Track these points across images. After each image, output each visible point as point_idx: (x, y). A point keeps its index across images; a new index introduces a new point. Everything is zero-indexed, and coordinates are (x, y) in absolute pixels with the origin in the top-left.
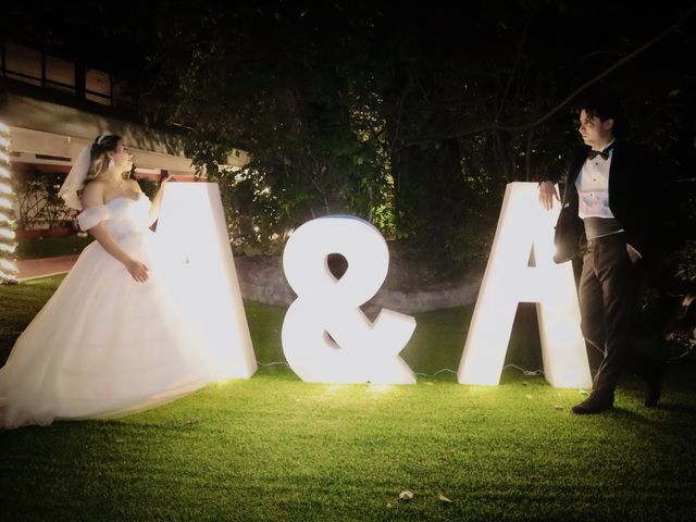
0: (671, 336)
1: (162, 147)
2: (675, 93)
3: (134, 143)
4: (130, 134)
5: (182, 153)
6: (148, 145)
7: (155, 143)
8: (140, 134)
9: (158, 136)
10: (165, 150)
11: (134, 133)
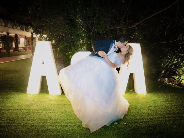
0: (159, 80)
1: (19, 28)
2: (162, 21)
3: (11, 27)
4: (10, 24)
5: (25, 30)
6: (15, 27)
7: (17, 27)
8: (12, 24)
9: (18, 25)
10: (20, 29)
11: (11, 24)
